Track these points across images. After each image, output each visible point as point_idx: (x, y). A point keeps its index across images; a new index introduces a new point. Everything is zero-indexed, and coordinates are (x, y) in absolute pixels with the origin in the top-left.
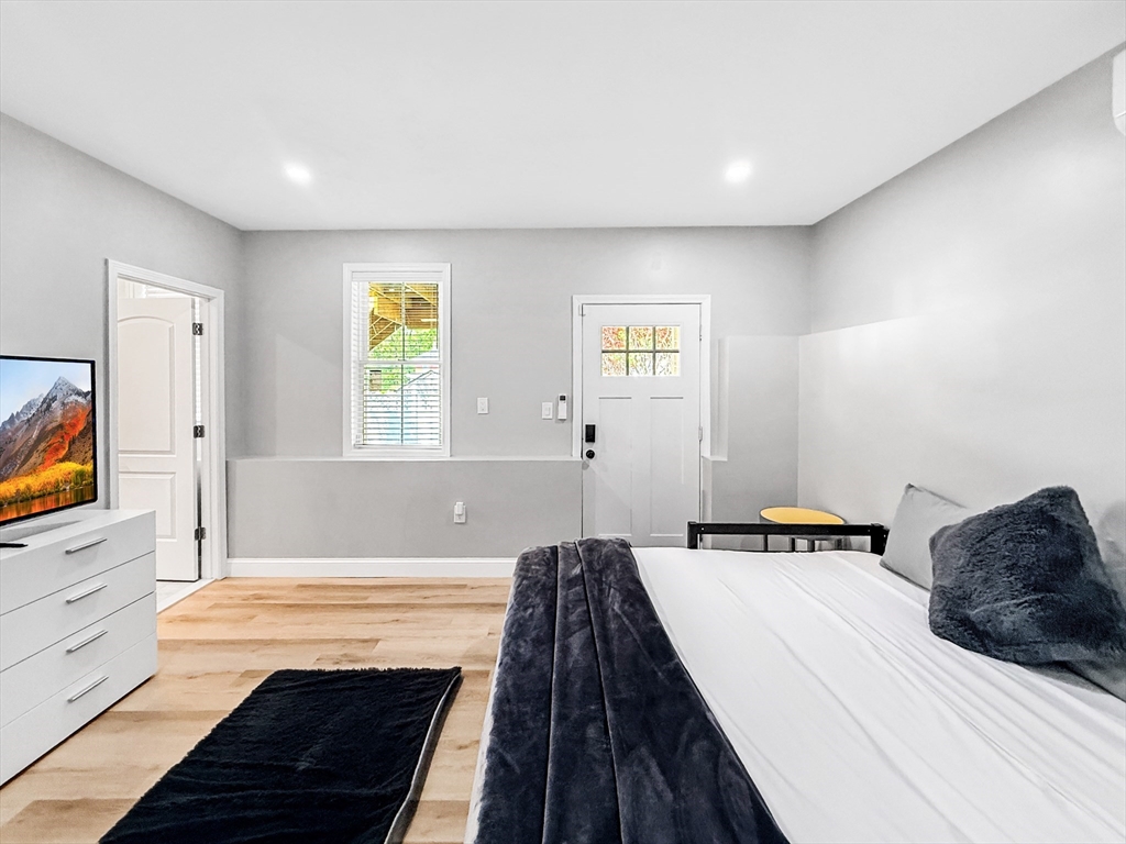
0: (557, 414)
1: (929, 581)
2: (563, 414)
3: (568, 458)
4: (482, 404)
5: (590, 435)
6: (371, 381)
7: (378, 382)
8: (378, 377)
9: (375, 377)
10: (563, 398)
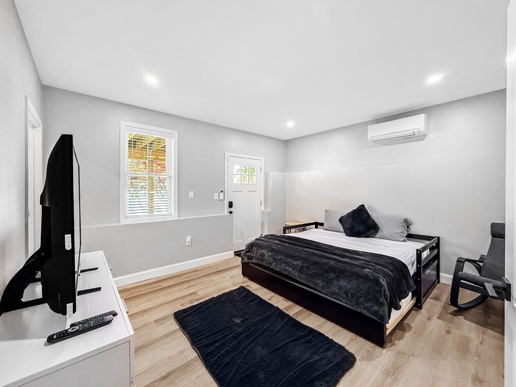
0: (219, 198)
1: (343, 230)
2: (222, 198)
3: (223, 214)
4: (191, 194)
5: (231, 205)
6: (131, 183)
7: (136, 184)
8: (135, 181)
9: (133, 181)
10: (222, 191)
